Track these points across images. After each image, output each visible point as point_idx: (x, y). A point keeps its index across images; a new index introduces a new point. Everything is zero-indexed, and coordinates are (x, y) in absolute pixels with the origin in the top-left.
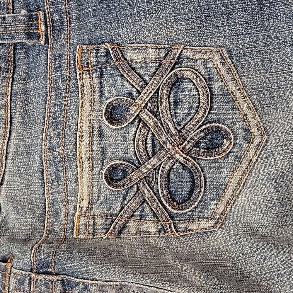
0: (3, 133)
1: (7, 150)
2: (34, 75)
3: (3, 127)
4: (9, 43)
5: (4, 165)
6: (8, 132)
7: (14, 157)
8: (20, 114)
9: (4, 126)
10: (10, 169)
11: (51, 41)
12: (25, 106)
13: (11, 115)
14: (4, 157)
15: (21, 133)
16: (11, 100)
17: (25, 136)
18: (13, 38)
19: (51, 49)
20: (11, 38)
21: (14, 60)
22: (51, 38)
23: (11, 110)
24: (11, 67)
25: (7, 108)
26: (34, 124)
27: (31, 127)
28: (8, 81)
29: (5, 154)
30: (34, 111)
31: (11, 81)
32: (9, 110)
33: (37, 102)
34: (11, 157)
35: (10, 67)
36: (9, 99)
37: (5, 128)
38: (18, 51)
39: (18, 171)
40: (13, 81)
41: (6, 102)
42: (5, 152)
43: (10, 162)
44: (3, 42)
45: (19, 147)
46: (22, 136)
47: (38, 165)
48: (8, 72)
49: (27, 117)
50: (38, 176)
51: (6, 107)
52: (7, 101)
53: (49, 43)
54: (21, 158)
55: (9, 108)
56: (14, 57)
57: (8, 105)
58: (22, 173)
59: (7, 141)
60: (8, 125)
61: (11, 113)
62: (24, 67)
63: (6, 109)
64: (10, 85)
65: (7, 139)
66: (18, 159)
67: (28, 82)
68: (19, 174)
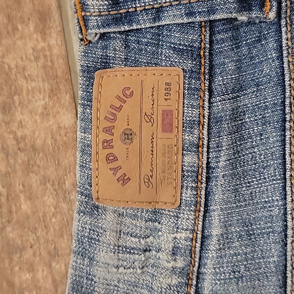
0: (193, 199)
1: (203, 232)
2: (252, 80)
3: (192, 187)
4: (201, 22)
5: (197, 259)
6: (203, 197)
7: (221, 246)
8: (228, 160)
9: (194, 186)
10: (214, 269)
11: (286, 12)
12: (236, 142)
13: (208, 163)
14: (198, 245)
15: (231, 197)
16: (209, 134)
17: (239, 201)
18: (212, 11)
19: (289, 28)
20: (208, 10)
21: (211, 54)
22: (287, 5)
23: (208, 152)
24: (205, 69)
25: (200, 149)
26: (256, 178)
27: (249, 183)
28: (202, 96)
29: (199, 241)
30: (254, 152)
31: (207, 96)
32: (205, 154)
33: (261, 135)
34: (217, 246)
35: (203, 68)
36: (205, 132)
37: (196, 188)
38: (219, 37)
39: (234, 272)
40: (210, 96)
41: (200, 139)
42: (199, 236)
43: (213, 256)
44: (190, 20)
45: (231, 225)
46: (235, 203)
47: (275, 259)
48: (199, 79)
49: (240, 164)
50: (275, 280)
51: (198, 148)
52: (201, 136)
53: (283, 16)
54: (236, 247)
55: (205, 149)
56: (211, 49)
57: (203, 144)
58: (242, 277)
59: (202, 214)
60: (202, 183)
61: (208, 158)
62: (231, 66)
63: (198, 151)
64: (206, 104)
65: (202, 209)
66: (229, 248)
67: (239, 97)
68: (235, 278)
